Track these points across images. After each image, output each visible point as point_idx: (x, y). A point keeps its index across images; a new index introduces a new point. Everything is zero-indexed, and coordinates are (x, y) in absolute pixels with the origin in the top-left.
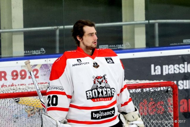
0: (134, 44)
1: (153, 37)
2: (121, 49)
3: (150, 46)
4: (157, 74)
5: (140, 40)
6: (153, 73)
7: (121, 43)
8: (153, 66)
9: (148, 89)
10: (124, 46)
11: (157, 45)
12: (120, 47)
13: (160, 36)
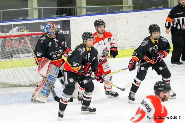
0: (33, 17)
1: (41, 14)
2: (28, 19)
3: (40, 18)
4: (43, 29)
5: (36, 15)
6: (41, 29)
7: (28, 17)
8: (41, 26)
9: (39, 35)
10: (29, 18)
11: (43, 17)
12: (27, 18)
13: (44, 13)
